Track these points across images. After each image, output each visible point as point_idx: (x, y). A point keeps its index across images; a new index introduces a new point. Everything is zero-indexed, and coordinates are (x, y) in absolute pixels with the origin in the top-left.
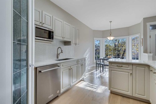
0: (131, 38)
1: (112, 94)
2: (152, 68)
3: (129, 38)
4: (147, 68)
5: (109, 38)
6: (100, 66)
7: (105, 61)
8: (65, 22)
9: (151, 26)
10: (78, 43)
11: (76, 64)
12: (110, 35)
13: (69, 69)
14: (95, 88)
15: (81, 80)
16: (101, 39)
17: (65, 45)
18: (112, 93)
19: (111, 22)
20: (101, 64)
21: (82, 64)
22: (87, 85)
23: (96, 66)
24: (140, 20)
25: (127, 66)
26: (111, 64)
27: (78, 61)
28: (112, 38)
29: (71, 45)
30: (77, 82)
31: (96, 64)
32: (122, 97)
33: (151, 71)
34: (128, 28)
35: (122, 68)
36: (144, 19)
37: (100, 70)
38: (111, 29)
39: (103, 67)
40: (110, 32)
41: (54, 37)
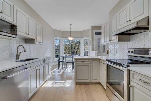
0: (83, 39)
1: (77, 85)
2: (101, 60)
3: (82, 39)
4: (98, 61)
5: (69, 39)
6: (62, 64)
7: (66, 58)
8: (28, 16)
9: (96, 32)
10: (42, 42)
11: (43, 63)
12: (70, 36)
13: (37, 70)
14: (63, 84)
15: (47, 80)
16: (61, 38)
17: (26, 43)
18: (77, 83)
19: (71, 25)
20: (63, 62)
21: (47, 63)
22: (54, 83)
23: (58, 64)
24: (89, 27)
25: (88, 61)
26: (77, 60)
27: (44, 61)
28: (71, 39)
29: (35, 43)
30: (44, 82)
31: (58, 62)
32: (84, 85)
33: (101, 62)
34: (81, 32)
35: (84, 62)
36: (92, 27)
37: (62, 67)
38: (71, 30)
39: (64, 64)
40: (71, 33)
41: (18, 33)
